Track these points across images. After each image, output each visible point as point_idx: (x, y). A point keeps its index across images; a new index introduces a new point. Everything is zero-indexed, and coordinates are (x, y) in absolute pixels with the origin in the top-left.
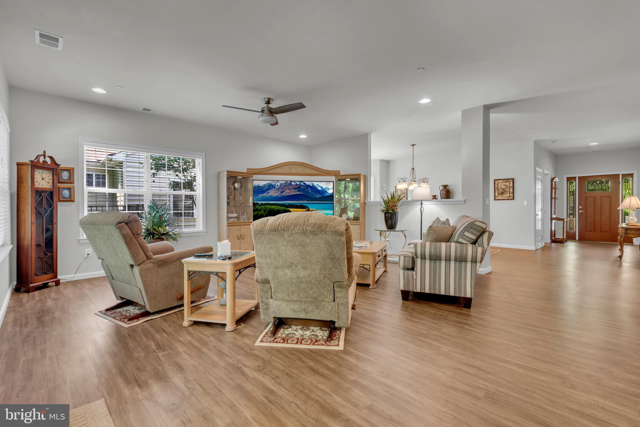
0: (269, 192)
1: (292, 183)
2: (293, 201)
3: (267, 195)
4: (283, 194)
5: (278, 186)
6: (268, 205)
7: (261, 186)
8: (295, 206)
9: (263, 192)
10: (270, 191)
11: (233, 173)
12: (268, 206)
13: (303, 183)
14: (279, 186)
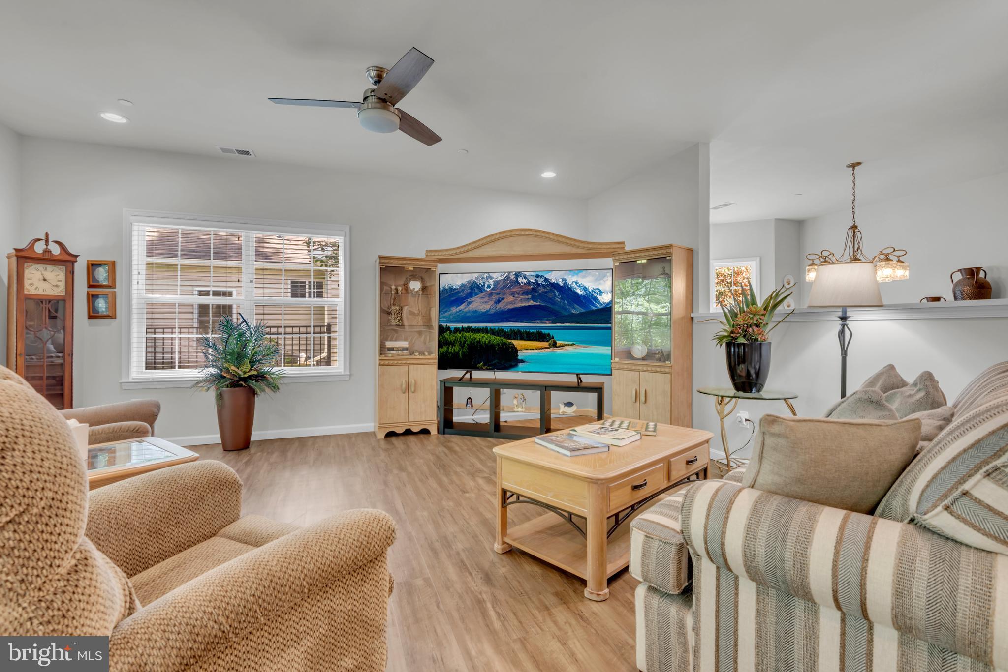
0: (471, 302)
1: (520, 280)
2: (521, 322)
3: (467, 309)
4: (501, 306)
5: (489, 286)
6: (468, 332)
7: (456, 289)
8: (525, 335)
9: (459, 301)
10: (473, 299)
11: (392, 261)
12: (468, 334)
13: (542, 279)
14: (492, 286)
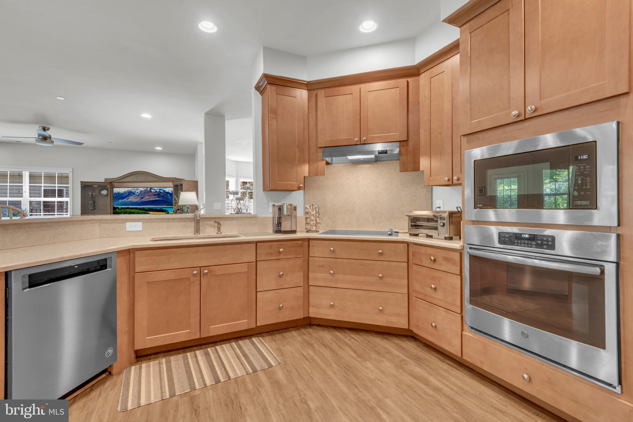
1: (152, 190)
2: (153, 205)
3: (127, 201)
4: (143, 200)
5: (137, 192)
6: (128, 209)
7: (121, 193)
8: (155, 210)
9: (124, 198)
10: (129, 197)
11: (87, 183)
13: (162, 191)
14: (139, 193)
